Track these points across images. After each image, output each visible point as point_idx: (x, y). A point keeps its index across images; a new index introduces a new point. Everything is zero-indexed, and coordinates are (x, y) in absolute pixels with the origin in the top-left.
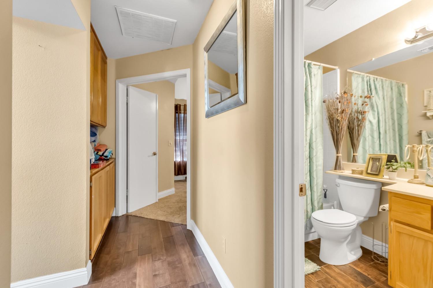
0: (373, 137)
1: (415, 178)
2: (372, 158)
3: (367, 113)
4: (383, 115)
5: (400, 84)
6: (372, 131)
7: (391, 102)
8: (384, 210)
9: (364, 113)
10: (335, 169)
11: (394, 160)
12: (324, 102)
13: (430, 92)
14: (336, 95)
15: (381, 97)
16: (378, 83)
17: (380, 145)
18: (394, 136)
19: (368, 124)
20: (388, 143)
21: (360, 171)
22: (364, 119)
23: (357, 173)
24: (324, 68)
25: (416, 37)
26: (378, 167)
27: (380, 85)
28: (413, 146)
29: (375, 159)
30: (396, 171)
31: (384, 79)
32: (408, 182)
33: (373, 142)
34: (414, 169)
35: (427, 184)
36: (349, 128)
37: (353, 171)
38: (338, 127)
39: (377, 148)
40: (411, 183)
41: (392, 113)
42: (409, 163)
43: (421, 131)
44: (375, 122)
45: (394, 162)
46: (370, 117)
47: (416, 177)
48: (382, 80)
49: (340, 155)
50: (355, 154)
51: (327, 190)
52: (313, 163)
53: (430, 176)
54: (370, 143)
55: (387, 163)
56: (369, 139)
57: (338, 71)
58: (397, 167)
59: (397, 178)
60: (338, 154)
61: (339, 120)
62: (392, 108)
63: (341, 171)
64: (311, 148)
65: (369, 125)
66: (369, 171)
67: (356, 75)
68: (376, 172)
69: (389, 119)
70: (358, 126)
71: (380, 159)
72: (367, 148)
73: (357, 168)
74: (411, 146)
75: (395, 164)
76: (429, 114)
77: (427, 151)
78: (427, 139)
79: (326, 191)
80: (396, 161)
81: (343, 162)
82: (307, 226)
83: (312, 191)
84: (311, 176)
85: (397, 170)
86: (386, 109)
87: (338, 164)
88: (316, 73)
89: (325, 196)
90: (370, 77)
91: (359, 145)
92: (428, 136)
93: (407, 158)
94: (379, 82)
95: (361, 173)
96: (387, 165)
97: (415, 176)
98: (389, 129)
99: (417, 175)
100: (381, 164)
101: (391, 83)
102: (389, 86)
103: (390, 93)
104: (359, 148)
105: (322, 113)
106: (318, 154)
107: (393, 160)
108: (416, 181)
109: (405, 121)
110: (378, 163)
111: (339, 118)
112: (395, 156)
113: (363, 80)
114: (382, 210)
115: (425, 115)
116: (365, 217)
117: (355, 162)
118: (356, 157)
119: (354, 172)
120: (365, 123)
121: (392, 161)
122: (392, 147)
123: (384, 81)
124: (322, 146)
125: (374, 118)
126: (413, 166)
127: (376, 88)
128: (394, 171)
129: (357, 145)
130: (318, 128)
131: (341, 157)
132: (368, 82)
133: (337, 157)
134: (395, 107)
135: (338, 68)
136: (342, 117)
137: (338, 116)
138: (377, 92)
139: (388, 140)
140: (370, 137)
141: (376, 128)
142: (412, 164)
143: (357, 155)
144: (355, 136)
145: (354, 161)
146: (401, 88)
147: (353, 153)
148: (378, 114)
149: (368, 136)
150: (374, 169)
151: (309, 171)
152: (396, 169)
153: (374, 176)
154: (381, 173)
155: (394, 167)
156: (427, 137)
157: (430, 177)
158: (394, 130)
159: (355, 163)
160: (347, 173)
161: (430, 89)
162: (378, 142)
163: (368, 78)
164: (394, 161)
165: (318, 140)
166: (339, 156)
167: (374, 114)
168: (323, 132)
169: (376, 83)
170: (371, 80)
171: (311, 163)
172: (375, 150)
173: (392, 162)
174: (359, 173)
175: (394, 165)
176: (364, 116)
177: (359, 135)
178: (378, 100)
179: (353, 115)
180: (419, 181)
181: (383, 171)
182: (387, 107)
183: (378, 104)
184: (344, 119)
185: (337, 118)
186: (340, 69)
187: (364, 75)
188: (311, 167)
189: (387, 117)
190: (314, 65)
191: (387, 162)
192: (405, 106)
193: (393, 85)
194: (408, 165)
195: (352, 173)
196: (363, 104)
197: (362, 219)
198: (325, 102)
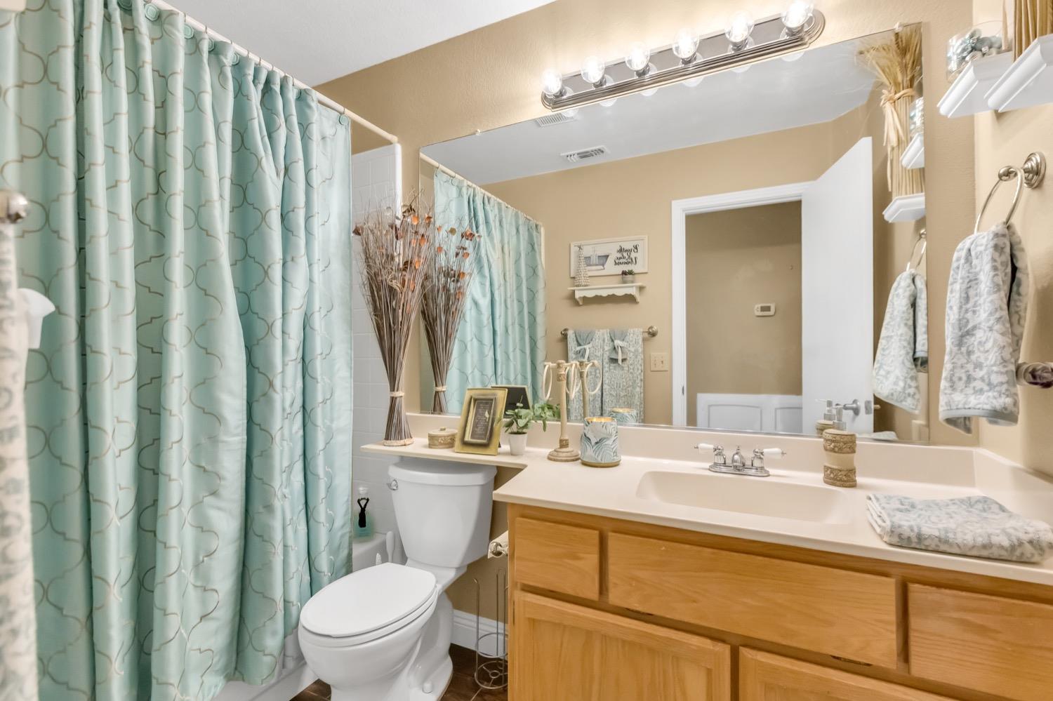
0: (480, 342)
1: (562, 446)
2: (475, 400)
3: (467, 278)
4: (502, 288)
5: (533, 222)
6: (479, 326)
7: (517, 261)
8: (499, 553)
9: (459, 276)
10: (387, 438)
11: (522, 403)
12: (357, 232)
13: (580, 248)
14: (388, 214)
15: (498, 246)
16: (492, 211)
17: (495, 360)
18: (522, 339)
19: (471, 309)
20: (511, 357)
21: (448, 436)
22: (460, 293)
23: (441, 444)
24: (355, 127)
25: (561, 93)
26: (488, 422)
27: (495, 217)
28: (559, 366)
29: (482, 403)
30: (524, 430)
31: (504, 204)
32: (549, 459)
33: (482, 355)
34: (559, 421)
35: (586, 460)
36: (424, 313)
37: (431, 438)
38: (394, 310)
39: (489, 370)
40: (555, 460)
41: (519, 287)
42: (550, 408)
43: (566, 330)
44: (484, 303)
45: (521, 408)
46: (474, 290)
47: (564, 444)
48: (499, 204)
49: (399, 394)
50: (439, 389)
51: (368, 500)
52: (316, 426)
53: (590, 440)
54: (476, 358)
55: (507, 413)
56: (473, 346)
57: (399, 149)
58: (528, 422)
59: (527, 449)
60: (394, 391)
61: (395, 290)
62: (518, 275)
63: (402, 442)
64: (307, 376)
65: (474, 312)
66: (468, 438)
67: (445, 177)
68: (482, 439)
69: (513, 301)
70: (447, 310)
71: (492, 400)
72: (469, 371)
73: (442, 430)
74: (555, 365)
75: (523, 412)
76: (578, 295)
77: (581, 375)
78: (575, 348)
79: (366, 505)
80: (526, 406)
81: (408, 414)
82: (284, 655)
83: (311, 522)
84: (308, 473)
85: (527, 428)
86: (507, 274)
87: (395, 421)
88: (329, 132)
89: (362, 521)
90: (474, 189)
91: (448, 363)
92: (577, 341)
93: (546, 396)
94: (494, 206)
95: (450, 444)
96: (506, 416)
97: (561, 441)
98: (513, 324)
99: (566, 438)
100: (494, 414)
101: (517, 216)
102: (514, 223)
103: (514, 239)
104: (449, 372)
105: (348, 266)
106: (337, 393)
107: (519, 402)
108: (564, 454)
109: (540, 308)
110: (487, 415)
111: (396, 284)
112: (523, 390)
113: (460, 194)
114: (494, 554)
115: (572, 296)
116: (458, 569)
117: (441, 411)
118: (442, 395)
119: (433, 441)
120: (462, 305)
121: (518, 404)
122: (519, 367)
123: (503, 207)
124: (351, 368)
125: (484, 296)
126: (557, 415)
127: (487, 222)
128: (520, 431)
129: (444, 364)
130: (337, 313)
131: (403, 399)
132: (471, 202)
133: (393, 400)
134: (523, 274)
135: (398, 142)
136: (404, 281)
137: (395, 278)
138: (489, 233)
139: (511, 349)
140: (475, 342)
141: (488, 319)
142: (555, 409)
143: (444, 392)
144: (439, 339)
145: (438, 408)
146: (535, 233)
147: (436, 386)
148: (491, 284)
149: (472, 340)
150: (479, 431)
151: (302, 458)
152: (526, 426)
153: (480, 450)
154: (495, 441)
155: (521, 422)
156: (575, 342)
157: (591, 443)
158: (521, 326)
159: (440, 414)
160: (417, 445)
161: (579, 243)
162: (491, 353)
163: (471, 191)
164: (521, 405)
165: (336, 349)
166: (396, 398)
167: (482, 284)
168: (351, 323)
169: (488, 207)
170: (477, 198)
171: (309, 425)
172: (486, 375)
173: (517, 407)
174: (445, 444)
175: (521, 417)
176: (459, 284)
177: (448, 336)
178: (490, 247)
179: (435, 280)
180: (569, 454)
181: (499, 435)
182: (509, 271)
183: (491, 260)
184: (408, 287)
185: (390, 283)
186: (401, 144)
187: (460, 182)
188: (307, 439)
189: (509, 295)
190: (320, 102)
191: (506, 410)
192: (540, 272)
193: (521, 222)
194: (549, 413)
195: (431, 446)
196: (457, 254)
197: (450, 576)
198: (359, 234)
